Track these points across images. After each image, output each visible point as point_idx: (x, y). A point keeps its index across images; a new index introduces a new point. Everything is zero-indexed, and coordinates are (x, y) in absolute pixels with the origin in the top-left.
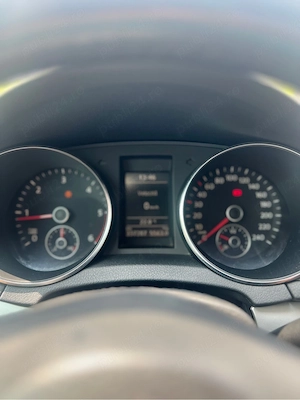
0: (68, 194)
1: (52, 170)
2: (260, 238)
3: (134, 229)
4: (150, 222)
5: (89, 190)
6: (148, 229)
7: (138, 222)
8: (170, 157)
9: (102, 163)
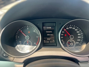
0: (29, 32)
1: (25, 26)
2: (77, 43)
3: (46, 41)
4: (50, 39)
5: (34, 31)
6: (49, 41)
7: (47, 39)
8: (55, 23)
9: (38, 24)
